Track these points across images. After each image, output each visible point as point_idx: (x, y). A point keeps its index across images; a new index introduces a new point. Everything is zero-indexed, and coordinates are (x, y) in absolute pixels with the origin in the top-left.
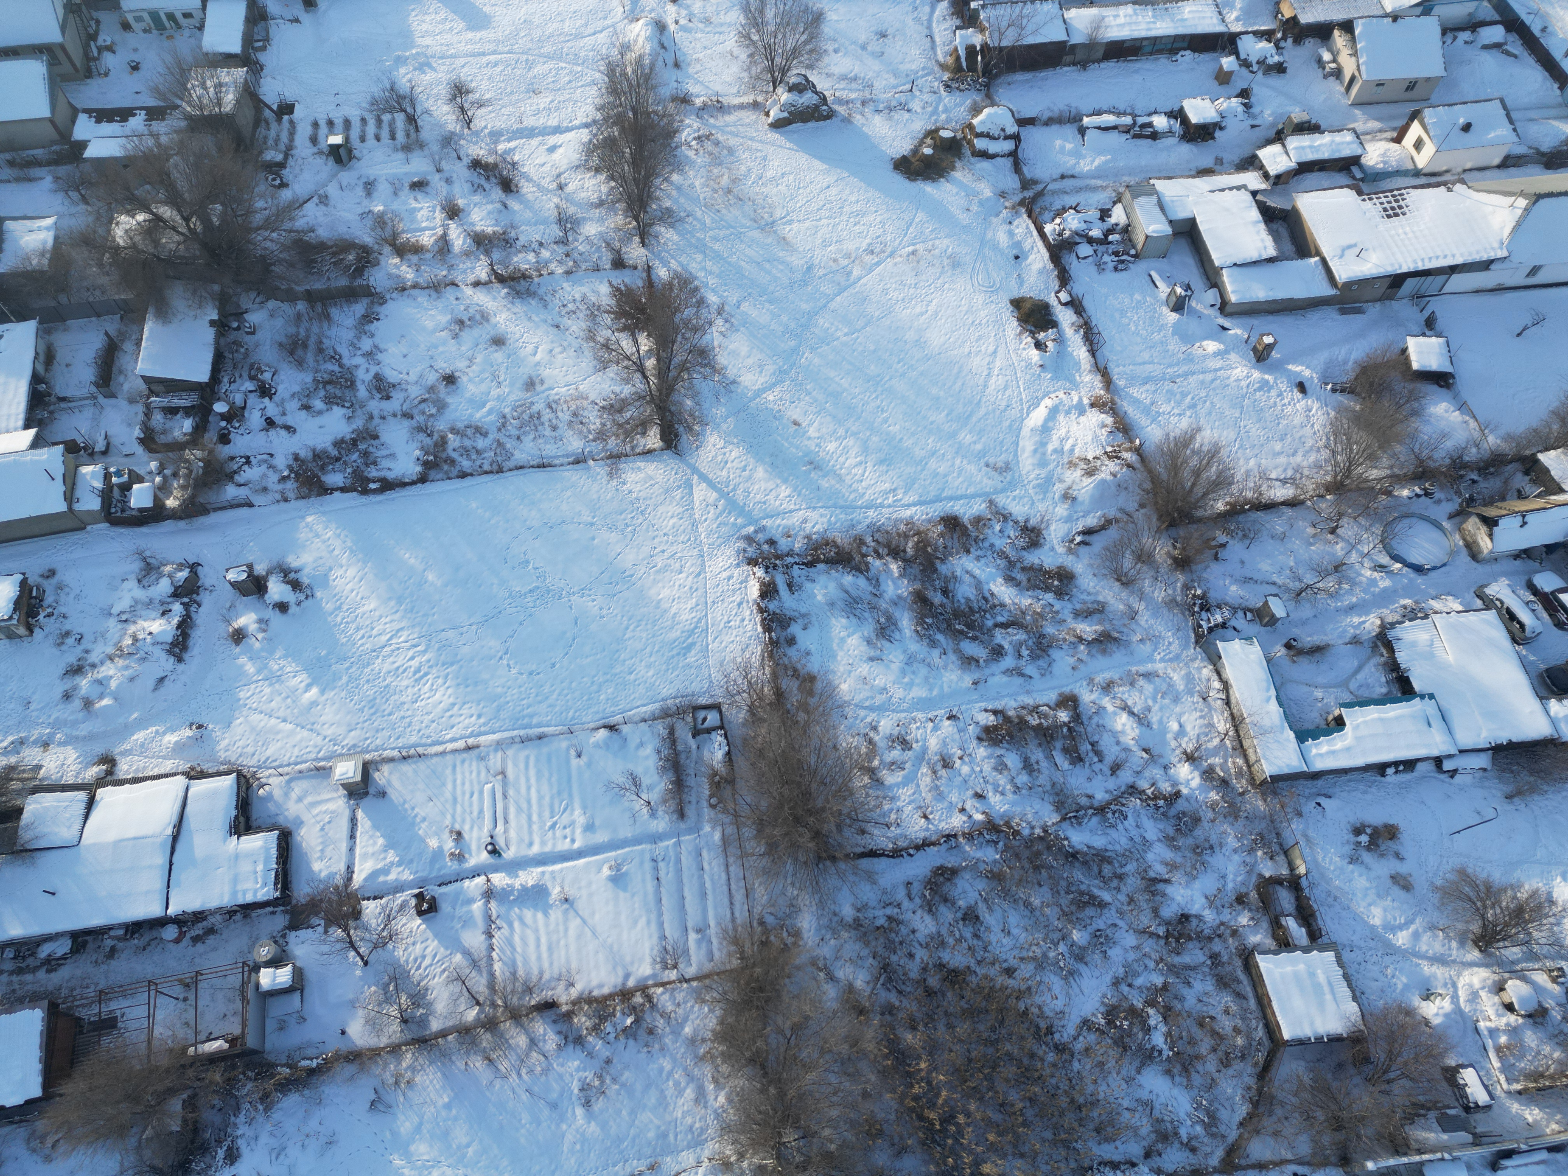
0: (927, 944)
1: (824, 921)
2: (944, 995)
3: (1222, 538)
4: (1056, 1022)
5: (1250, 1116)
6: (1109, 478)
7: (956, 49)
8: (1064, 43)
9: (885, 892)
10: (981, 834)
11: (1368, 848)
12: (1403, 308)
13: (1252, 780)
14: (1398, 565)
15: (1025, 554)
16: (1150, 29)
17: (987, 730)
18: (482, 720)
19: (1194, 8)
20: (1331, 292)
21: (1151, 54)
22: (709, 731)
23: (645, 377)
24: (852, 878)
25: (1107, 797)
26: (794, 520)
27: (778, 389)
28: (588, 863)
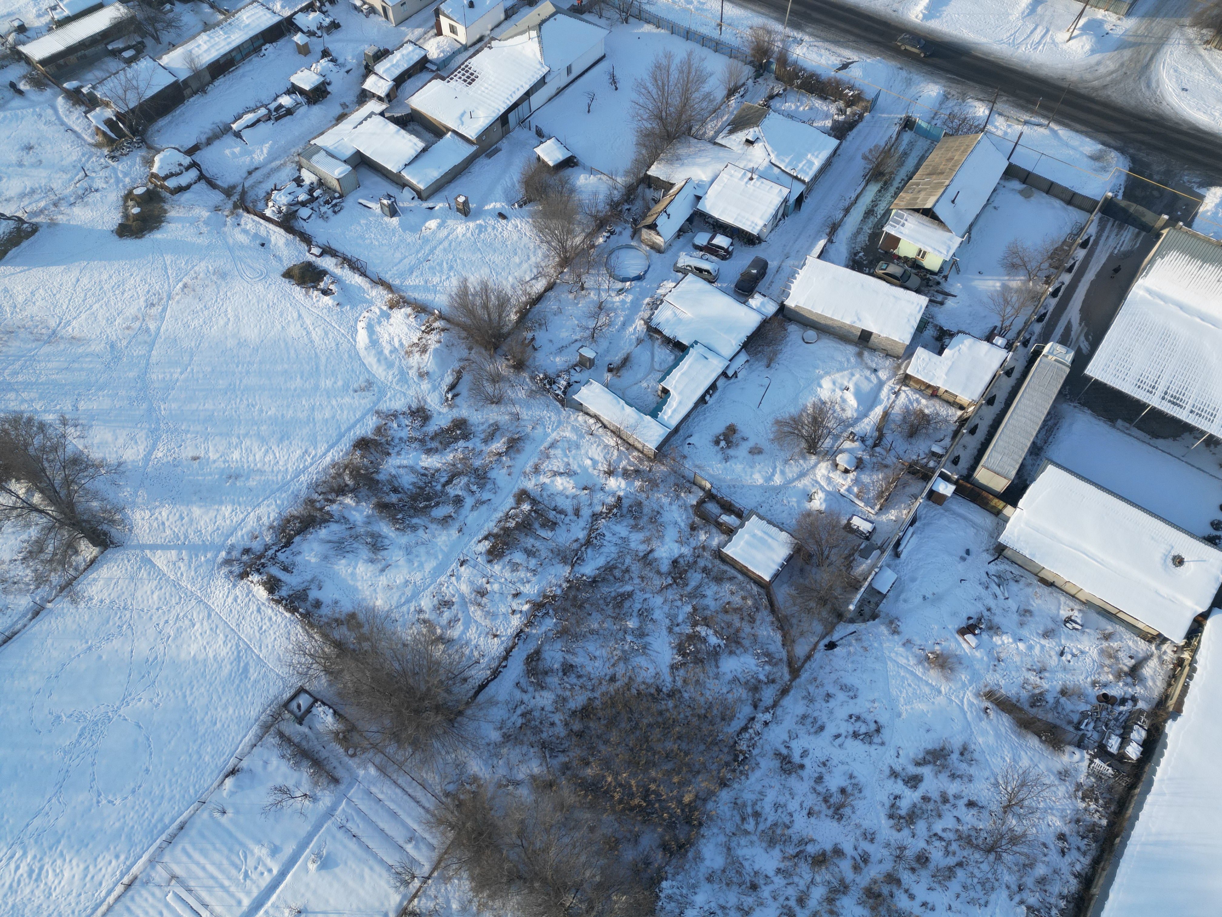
0: (556, 708)
1: (486, 755)
2: (588, 728)
3: (529, 335)
4: (658, 682)
5: (784, 636)
6: (438, 345)
7: (98, 129)
8: (176, 83)
9: (507, 702)
10: (535, 616)
11: (729, 447)
12: (519, 134)
13: (649, 459)
14: (628, 283)
15: (425, 429)
16: (229, 43)
17: (490, 552)
18: (122, 857)
19: (248, 14)
20: (473, 149)
21: (243, 59)
22: (309, 711)
23: (41, 512)
24: (481, 714)
25: (585, 532)
26: (251, 523)
27: (160, 445)
28: (295, 874)
